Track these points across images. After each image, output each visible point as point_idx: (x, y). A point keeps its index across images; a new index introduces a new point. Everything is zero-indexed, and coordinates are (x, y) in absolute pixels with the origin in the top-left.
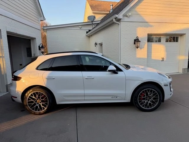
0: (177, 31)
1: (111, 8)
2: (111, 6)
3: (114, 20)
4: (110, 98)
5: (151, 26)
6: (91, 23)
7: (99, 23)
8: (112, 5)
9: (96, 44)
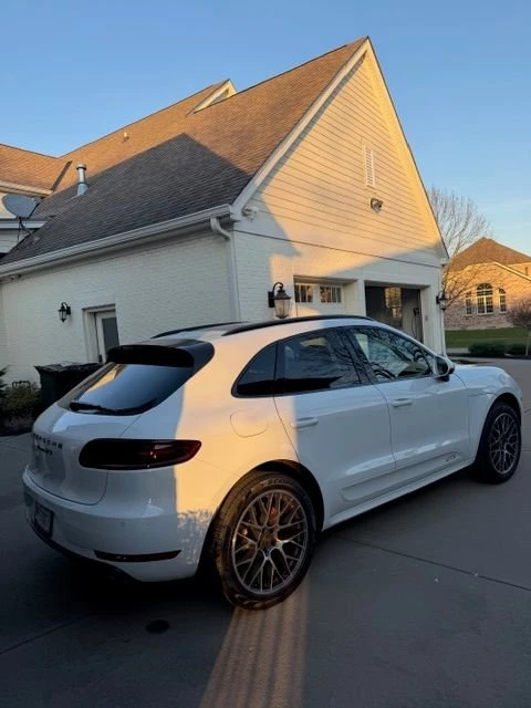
1: (82, 179)
2: (81, 171)
3: (214, 223)
4: (443, 462)
5: (298, 254)
6: (16, 225)
7: (37, 229)
8: (85, 169)
9: (66, 311)
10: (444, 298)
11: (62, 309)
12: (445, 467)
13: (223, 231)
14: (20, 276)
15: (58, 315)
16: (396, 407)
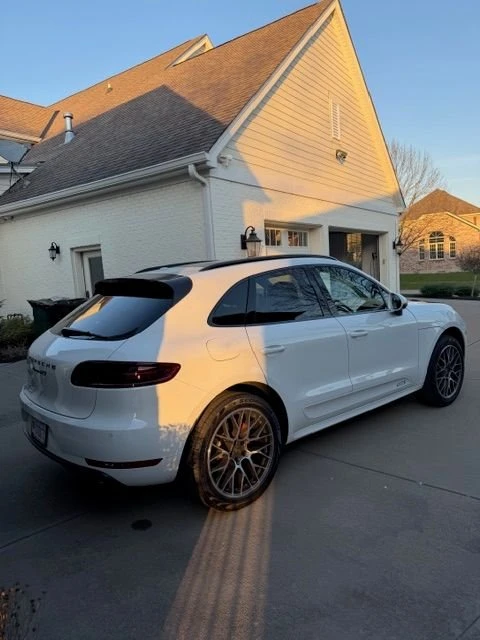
0: (311, 218)
1: (69, 128)
2: (68, 119)
3: (192, 169)
4: (393, 387)
5: (268, 200)
6: (9, 170)
7: (28, 174)
8: (71, 118)
10: (400, 244)
11: (52, 249)
12: (395, 392)
13: (200, 177)
14: (12, 217)
15: (48, 254)
16: (354, 337)
